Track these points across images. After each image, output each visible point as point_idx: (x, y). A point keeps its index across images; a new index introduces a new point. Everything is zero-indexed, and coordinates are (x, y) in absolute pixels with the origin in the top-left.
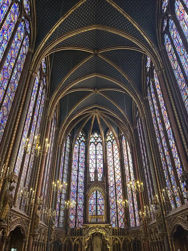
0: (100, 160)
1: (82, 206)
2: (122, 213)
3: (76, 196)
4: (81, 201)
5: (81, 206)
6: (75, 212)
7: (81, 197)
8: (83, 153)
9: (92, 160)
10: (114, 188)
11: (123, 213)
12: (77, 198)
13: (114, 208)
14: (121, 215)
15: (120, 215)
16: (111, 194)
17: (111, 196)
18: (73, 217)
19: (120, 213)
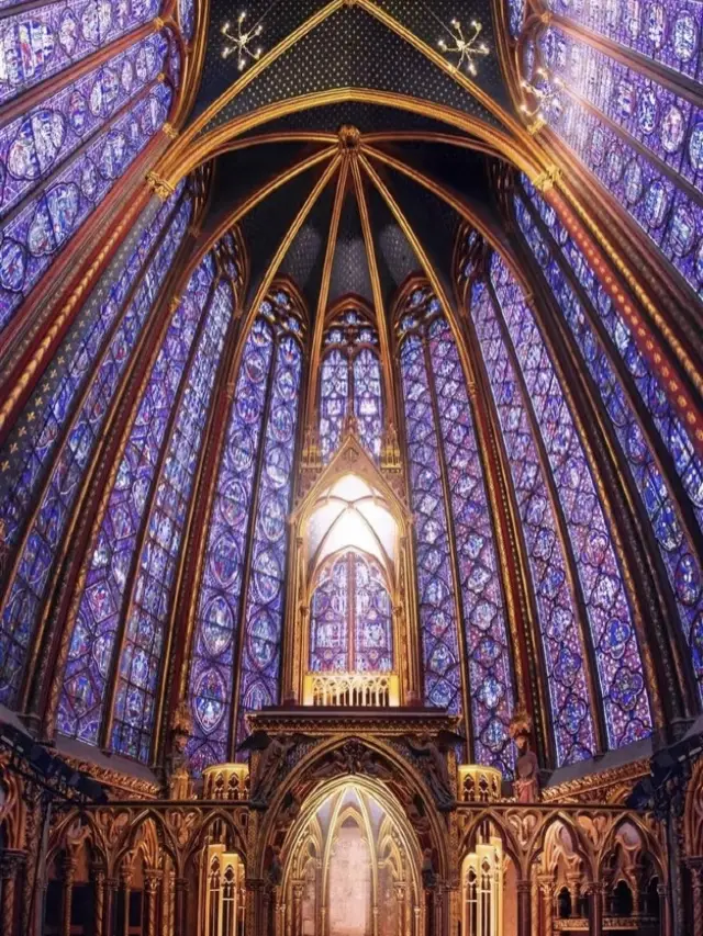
0: (369, 419)
1: (268, 652)
2: (499, 687)
3: (235, 591)
4: (265, 624)
5: (263, 654)
6: (229, 684)
7: (266, 599)
8: (290, 382)
9: (334, 419)
10: (448, 549)
11: (504, 690)
12: (241, 599)
13: (450, 667)
14: (490, 703)
15: (483, 703)
16: (432, 588)
17: (432, 598)
18: (216, 712)
19: (488, 689)
